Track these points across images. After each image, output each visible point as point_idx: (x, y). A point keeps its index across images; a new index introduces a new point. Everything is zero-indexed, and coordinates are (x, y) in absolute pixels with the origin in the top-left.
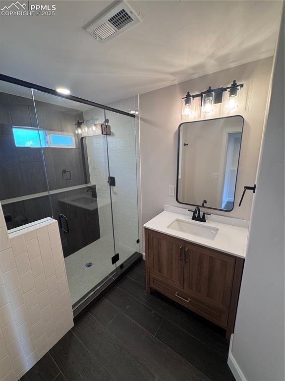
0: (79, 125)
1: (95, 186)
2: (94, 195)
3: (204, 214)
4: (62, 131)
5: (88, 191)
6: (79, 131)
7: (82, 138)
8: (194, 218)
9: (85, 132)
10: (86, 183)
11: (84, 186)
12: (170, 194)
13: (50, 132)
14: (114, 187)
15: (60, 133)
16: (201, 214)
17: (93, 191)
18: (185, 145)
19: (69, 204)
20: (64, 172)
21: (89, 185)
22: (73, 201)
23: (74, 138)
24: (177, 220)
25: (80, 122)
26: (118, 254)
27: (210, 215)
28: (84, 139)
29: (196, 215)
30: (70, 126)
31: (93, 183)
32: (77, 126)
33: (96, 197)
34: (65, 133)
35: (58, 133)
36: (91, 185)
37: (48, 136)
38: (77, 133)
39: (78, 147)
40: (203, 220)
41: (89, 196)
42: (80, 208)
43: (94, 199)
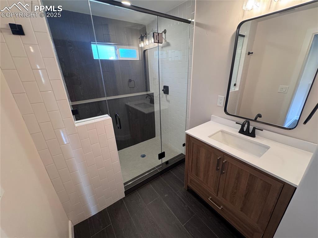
0: (142, 38)
1: (153, 93)
2: (152, 101)
3: (254, 129)
4: (129, 45)
5: (146, 98)
6: (142, 45)
7: (145, 51)
8: (241, 131)
9: (146, 45)
10: (147, 91)
11: (145, 93)
12: (218, 105)
13: (119, 46)
14: (168, 96)
15: (128, 47)
16: (251, 128)
17: (151, 98)
18: (249, 53)
19: (131, 107)
20: (130, 81)
21: (148, 93)
22: (135, 105)
23: (138, 51)
24: (222, 132)
25: (142, 36)
26: (164, 153)
27: (262, 130)
28: (146, 51)
29: (245, 129)
30: (135, 40)
31: (152, 91)
32: (140, 39)
33: (154, 104)
34: (131, 47)
35: (125, 47)
36: (150, 93)
37: (117, 50)
38: (140, 46)
39: (141, 59)
40: (253, 135)
41: (147, 101)
42: (140, 112)
43: (152, 104)
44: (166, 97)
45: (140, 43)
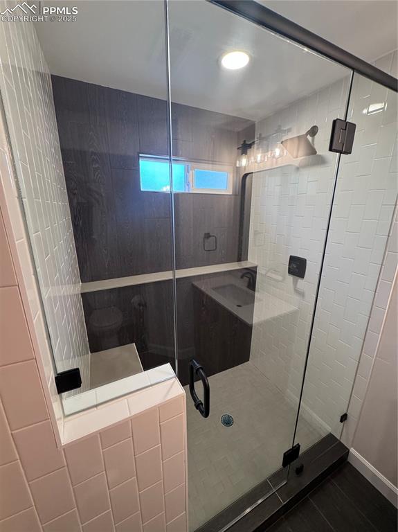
0: (245, 148)
1: (256, 267)
2: (252, 285)
4: (213, 162)
5: (242, 277)
6: (244, 161)
7: (245, 176)
9: (256, 162)
13: (195, 164)
15: (211, 166)
17: (250, 276)
20: (208, 236)
21: (245, 265)
22: (214, 289)
23: (232, 175)
25: (248, 142)
26: (298, 446)
28: (248, 176)
30: (228, 153)
32: (240, 151)
33: (254, 290)
34: (218, 167)
35: (206, 166)
36: (249, 266)
37: (191, 172)
38: (238, 165)
39: (235, 192)
41: (242, 284)
42: (224, 309)
43: (251, 292)
44: (295, 283)
45: (238, 158)
